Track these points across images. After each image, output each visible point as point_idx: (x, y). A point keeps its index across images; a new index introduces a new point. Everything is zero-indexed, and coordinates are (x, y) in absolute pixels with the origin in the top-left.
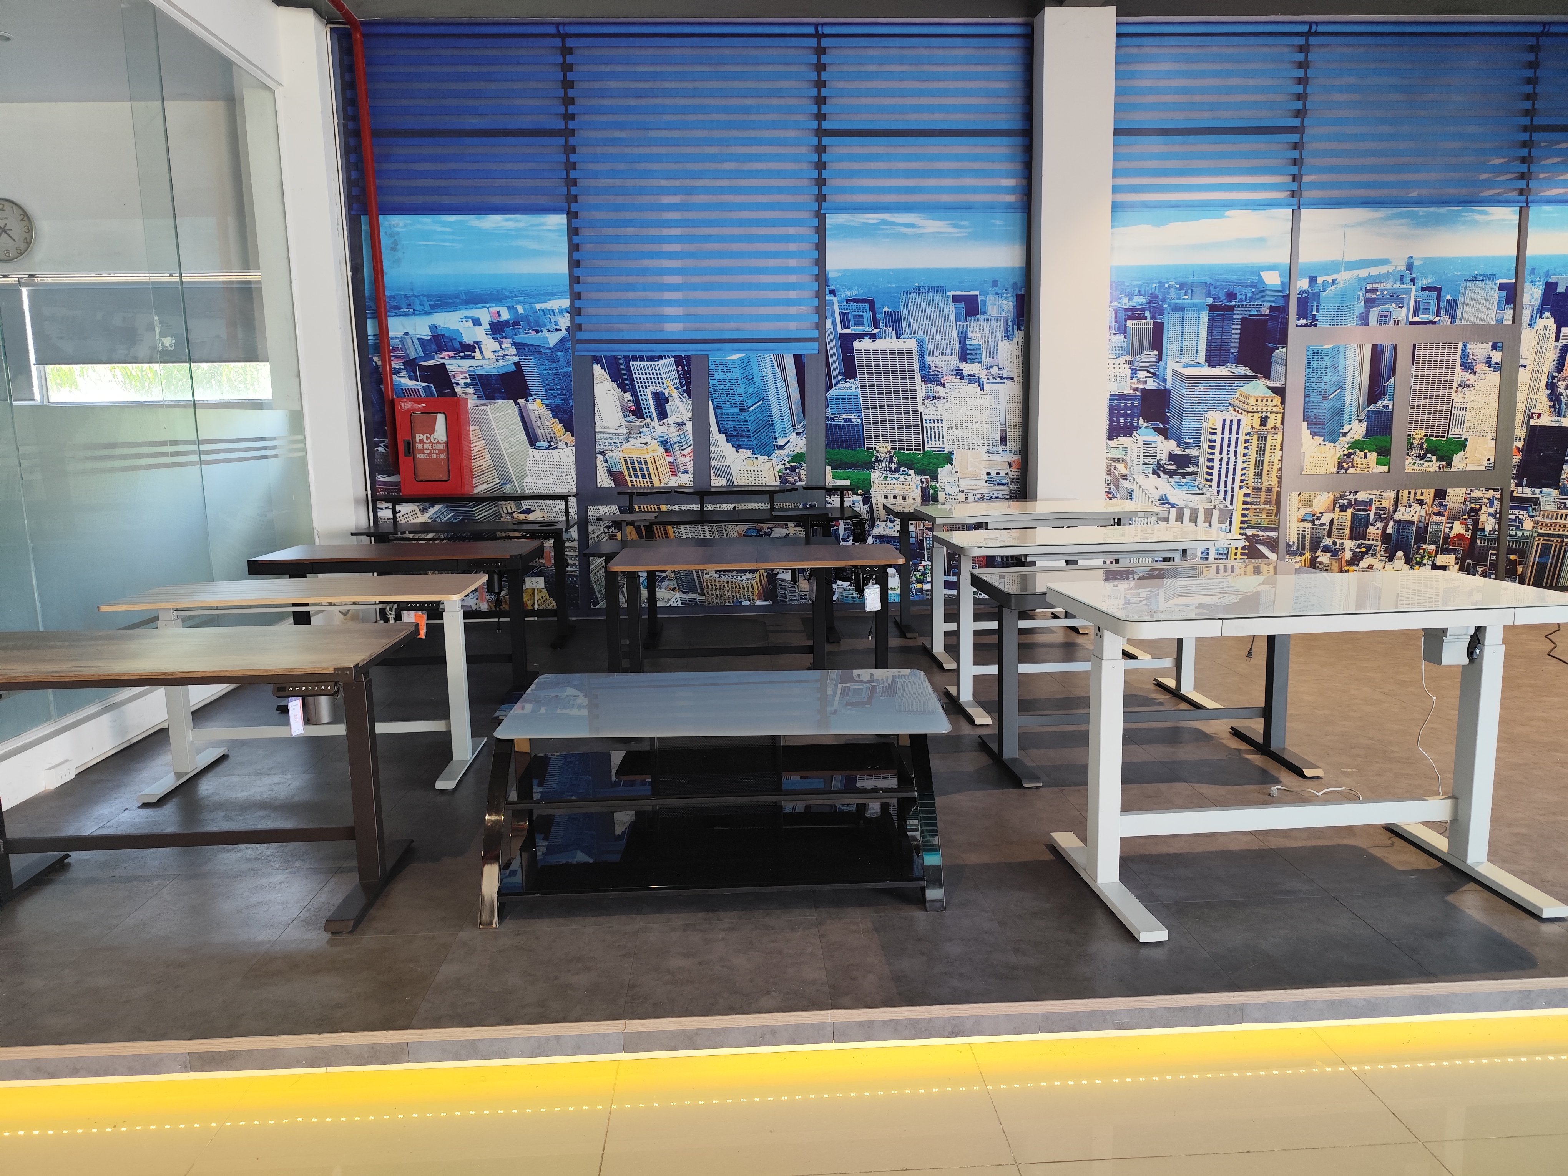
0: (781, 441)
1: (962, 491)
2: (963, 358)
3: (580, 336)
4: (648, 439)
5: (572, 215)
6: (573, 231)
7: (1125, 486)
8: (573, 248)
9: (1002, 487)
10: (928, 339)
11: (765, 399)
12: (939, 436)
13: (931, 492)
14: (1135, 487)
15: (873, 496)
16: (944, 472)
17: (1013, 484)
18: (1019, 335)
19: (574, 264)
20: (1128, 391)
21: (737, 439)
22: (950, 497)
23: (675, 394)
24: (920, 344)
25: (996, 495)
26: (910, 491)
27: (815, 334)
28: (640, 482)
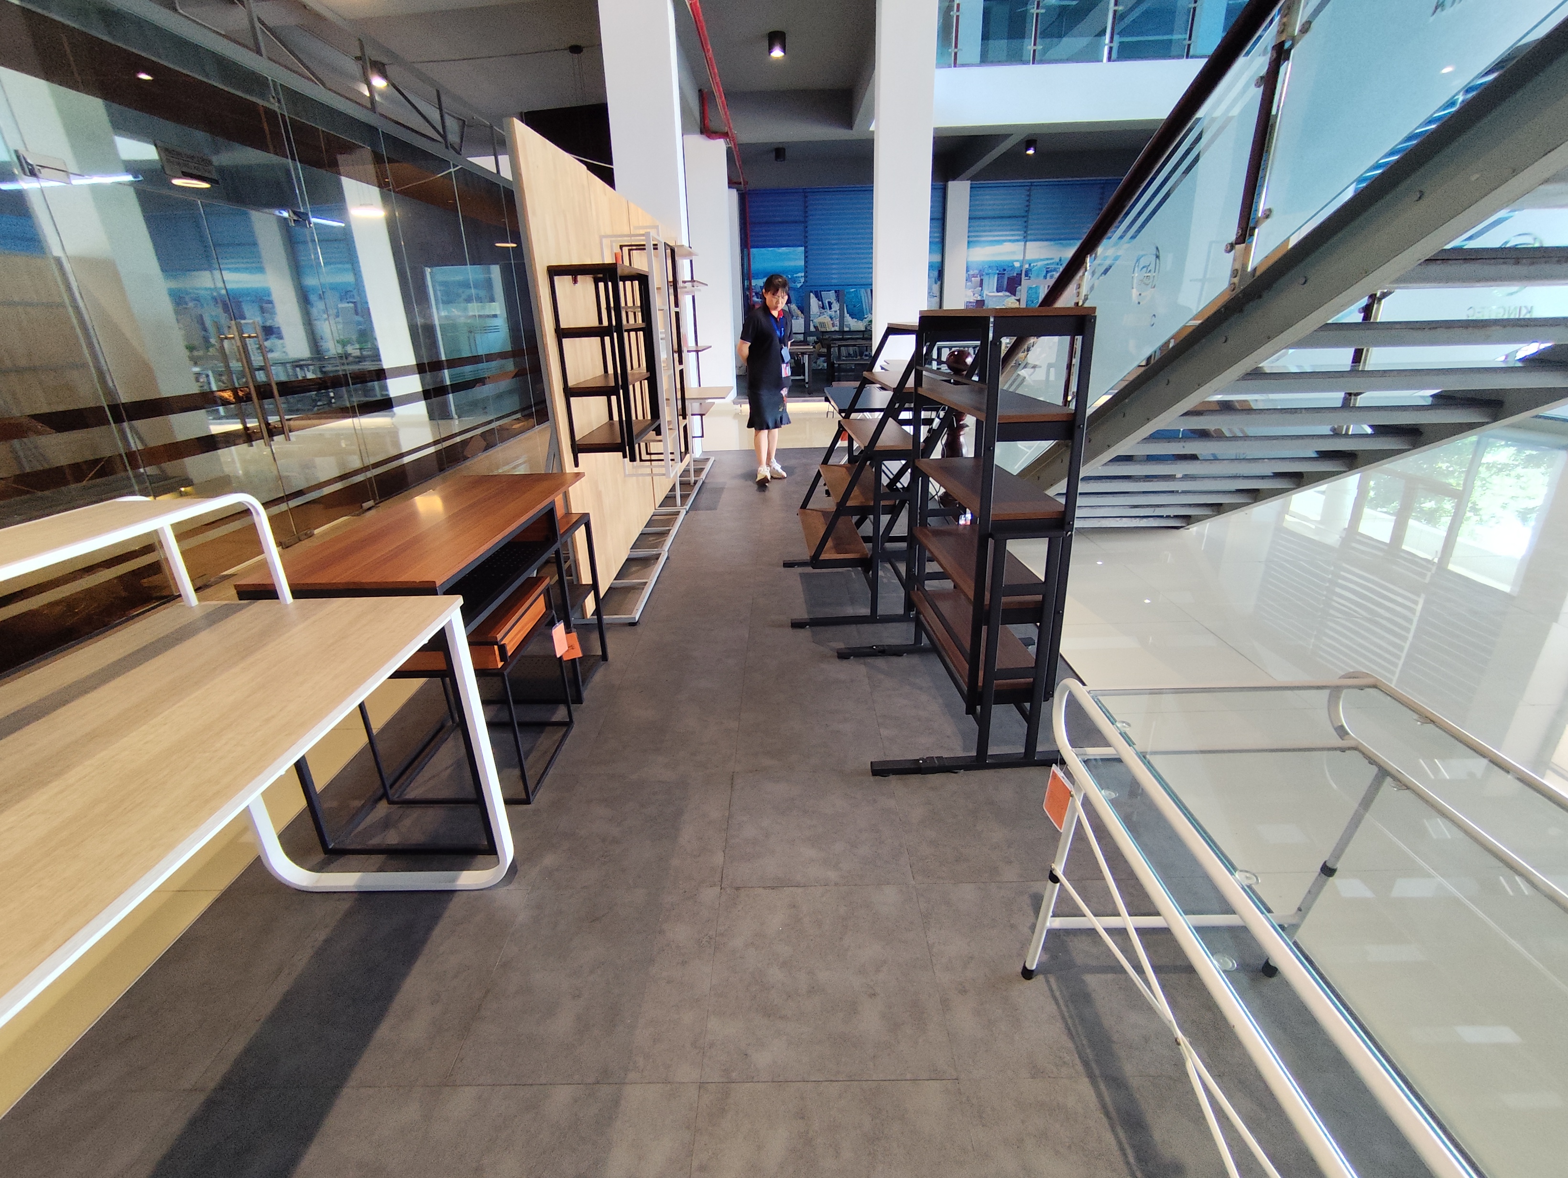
3: (807, 284)
4: (826, 316)
5: (806, 247)
6: (806, 252)
8: (806, 257)
18: (939, 283)
19: (806, 262)
20: (972, 301)
21: (853, 316)
23: (835, 302)
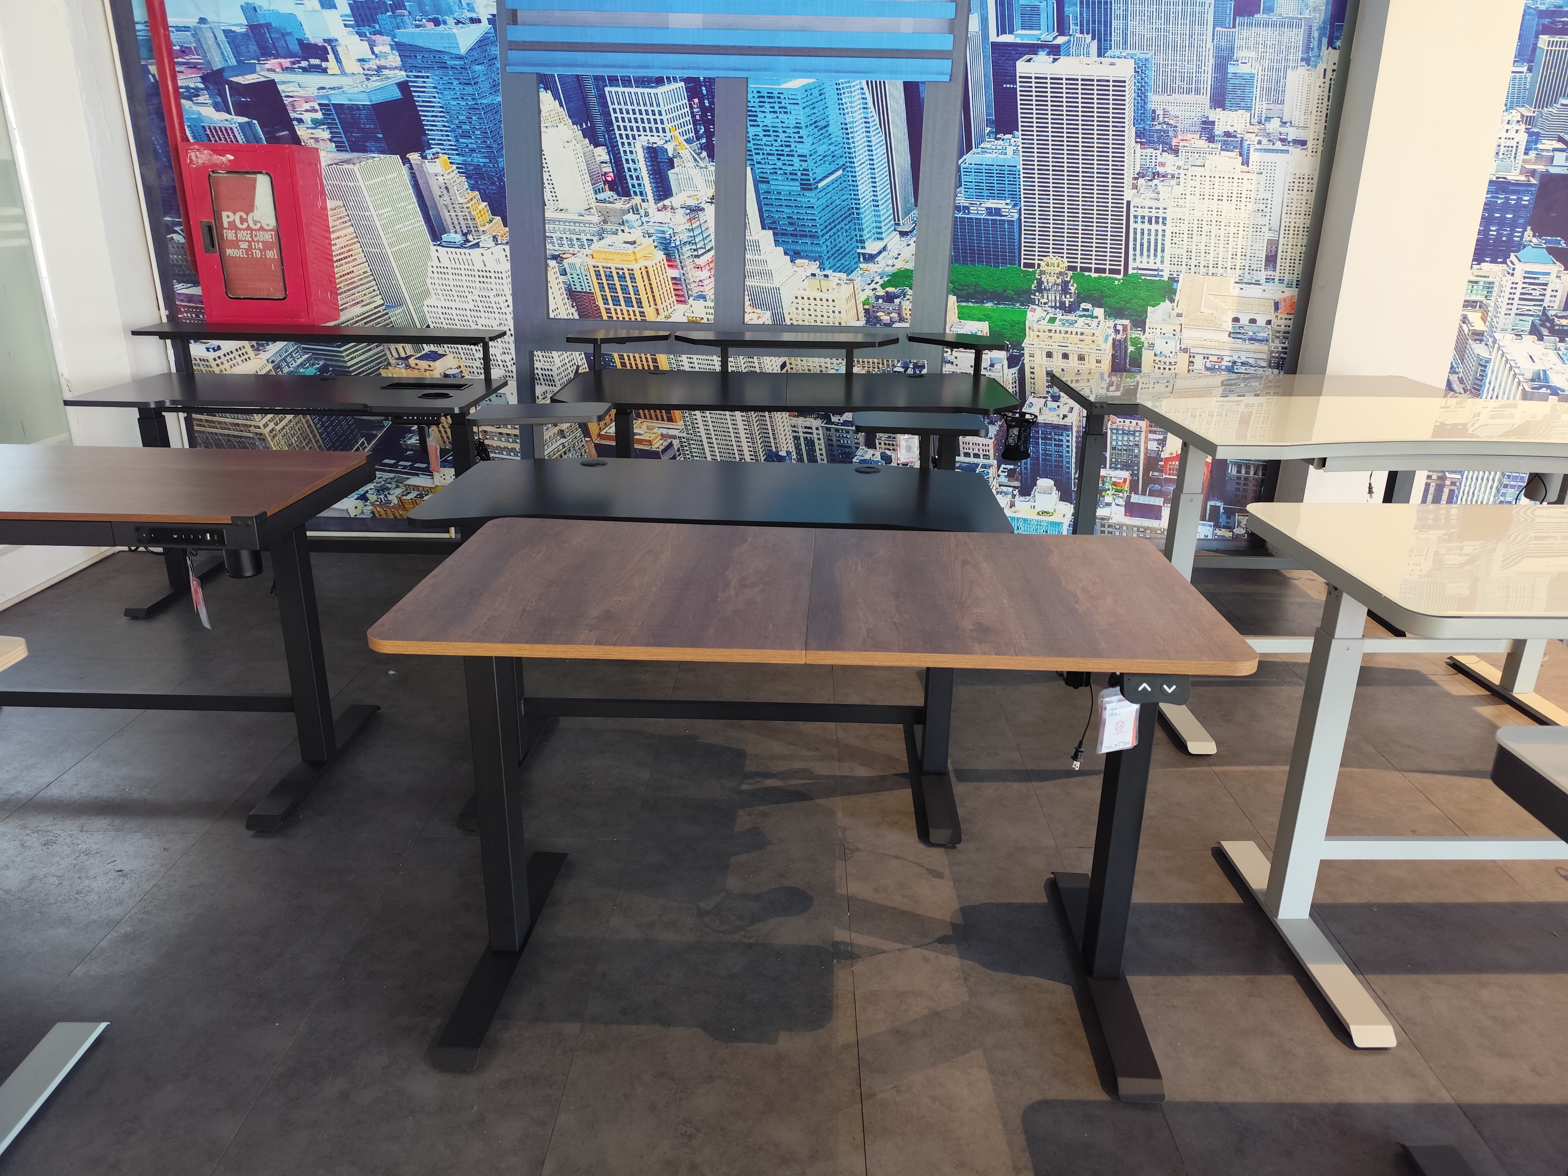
1: (1185, 350)
2: (1219, 101)
3: (516, 33)
4: (636, 234)
7: (1476, 352)
9: (1257, 346)
10: (1156, 59)
12: (1157, 248)
13: (1131, 349)
14: (1495, 357)
15: (1026, 352)
16: (1156, 315)
17: (1277, 341)
18: (1330, 57)
20: (1515, 176)
21: (794, 239)
22: (1163, 359)
23: (686, 152)
25: (1244, 359)
26: (1094, 346)
28: (623, 312)
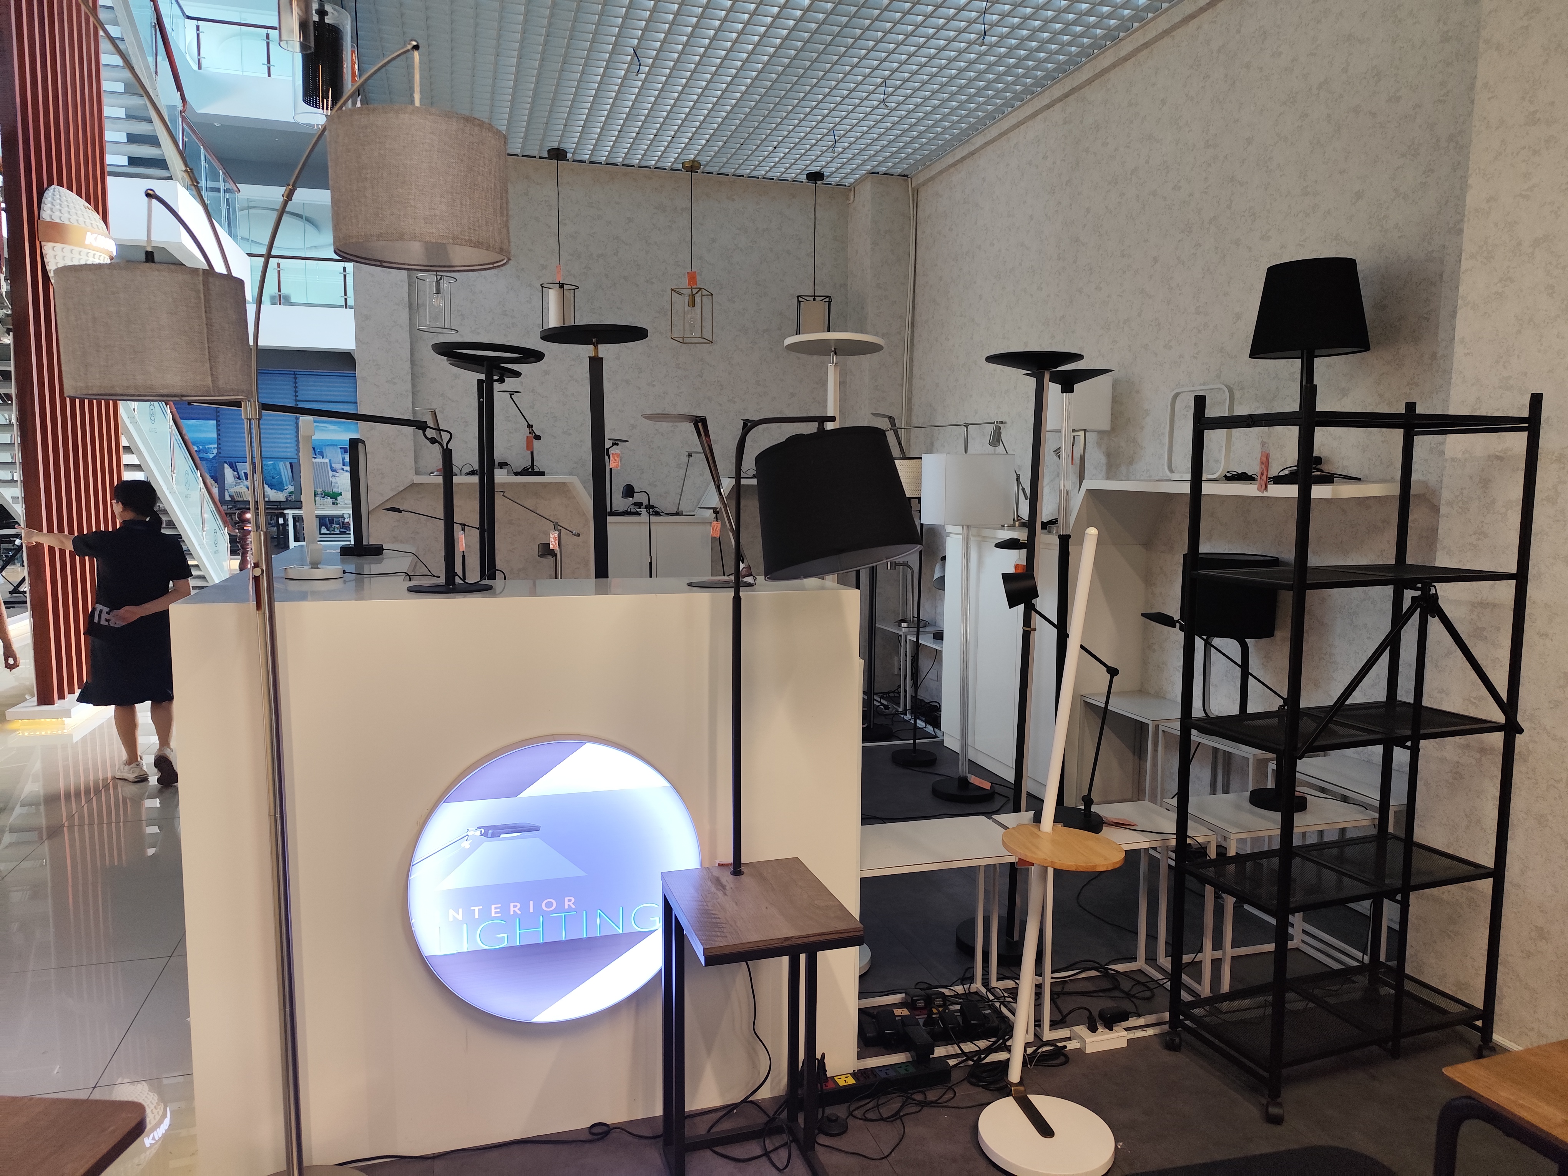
0: (286, 488)
5: (218, 421)
6: (218, 425)
8: (218, 430)
11: (281, 475)
19: (218, 435)
24: (330, 460)
27: (296, 457)
